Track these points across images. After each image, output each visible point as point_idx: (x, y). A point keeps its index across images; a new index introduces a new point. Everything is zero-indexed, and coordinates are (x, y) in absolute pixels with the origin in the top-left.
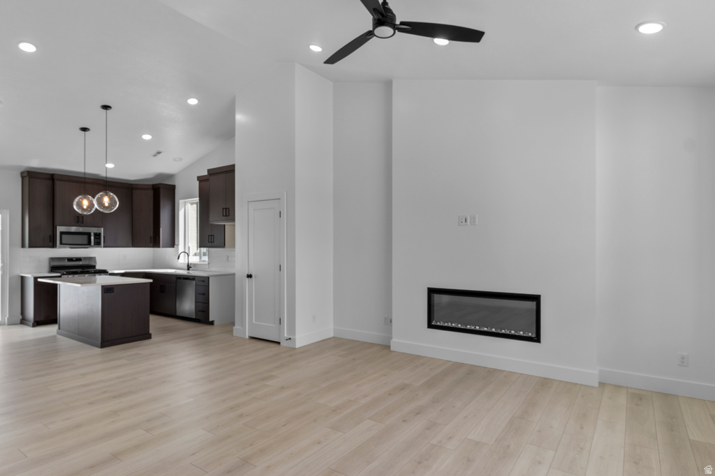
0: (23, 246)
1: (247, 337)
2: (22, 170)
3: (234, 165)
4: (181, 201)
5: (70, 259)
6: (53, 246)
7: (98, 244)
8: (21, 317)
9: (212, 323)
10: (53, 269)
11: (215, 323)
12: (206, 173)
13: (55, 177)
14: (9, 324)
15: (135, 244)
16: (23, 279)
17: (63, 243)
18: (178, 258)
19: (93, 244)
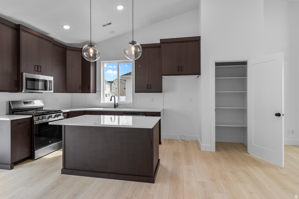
4: (102, 62)
6: (21, 91)
7: (51, 89)
17: (28, 88)
18: (111, 100)
19: (48, 89)
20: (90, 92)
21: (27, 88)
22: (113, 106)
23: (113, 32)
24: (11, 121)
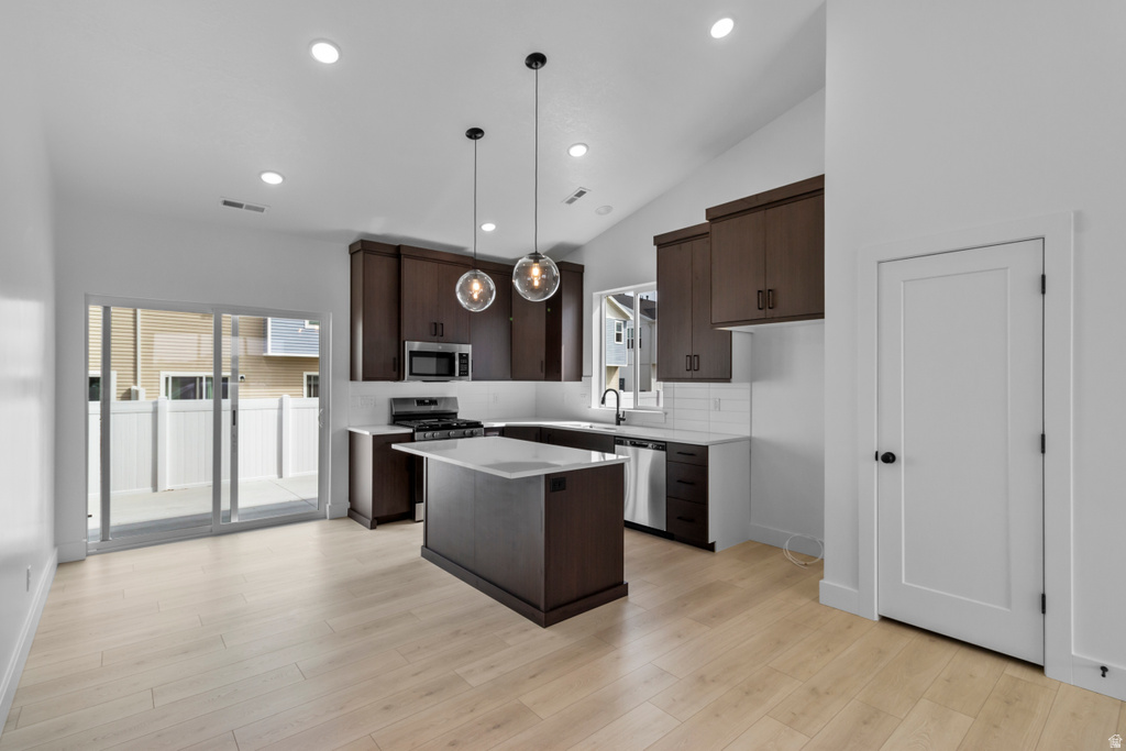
0: (353, 377)
1: (876, 618)
2: (351, 242)
3: (822, 178)
4: (595, 294)
5: (421, 402)
6: (399, 377)
7: (464, 373)
8: (348, 505)
9: (711, 548)
10: (397, 419)
11: (718, 548)
12: (702, 219)
13: (402, 252)
14: (331, 519)
15: (515, 374)
16: (352, 435)
17: (414, 371)
18: (603, 402)
19: (457, 374)
20: (560, 380)
21: (411, 373)
22: (614, 419)
23: (609, 209)
24: (374, 436)
